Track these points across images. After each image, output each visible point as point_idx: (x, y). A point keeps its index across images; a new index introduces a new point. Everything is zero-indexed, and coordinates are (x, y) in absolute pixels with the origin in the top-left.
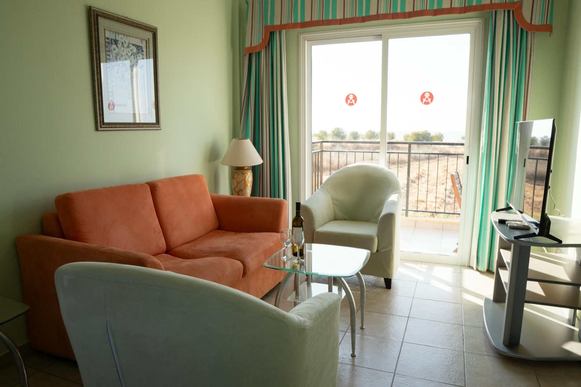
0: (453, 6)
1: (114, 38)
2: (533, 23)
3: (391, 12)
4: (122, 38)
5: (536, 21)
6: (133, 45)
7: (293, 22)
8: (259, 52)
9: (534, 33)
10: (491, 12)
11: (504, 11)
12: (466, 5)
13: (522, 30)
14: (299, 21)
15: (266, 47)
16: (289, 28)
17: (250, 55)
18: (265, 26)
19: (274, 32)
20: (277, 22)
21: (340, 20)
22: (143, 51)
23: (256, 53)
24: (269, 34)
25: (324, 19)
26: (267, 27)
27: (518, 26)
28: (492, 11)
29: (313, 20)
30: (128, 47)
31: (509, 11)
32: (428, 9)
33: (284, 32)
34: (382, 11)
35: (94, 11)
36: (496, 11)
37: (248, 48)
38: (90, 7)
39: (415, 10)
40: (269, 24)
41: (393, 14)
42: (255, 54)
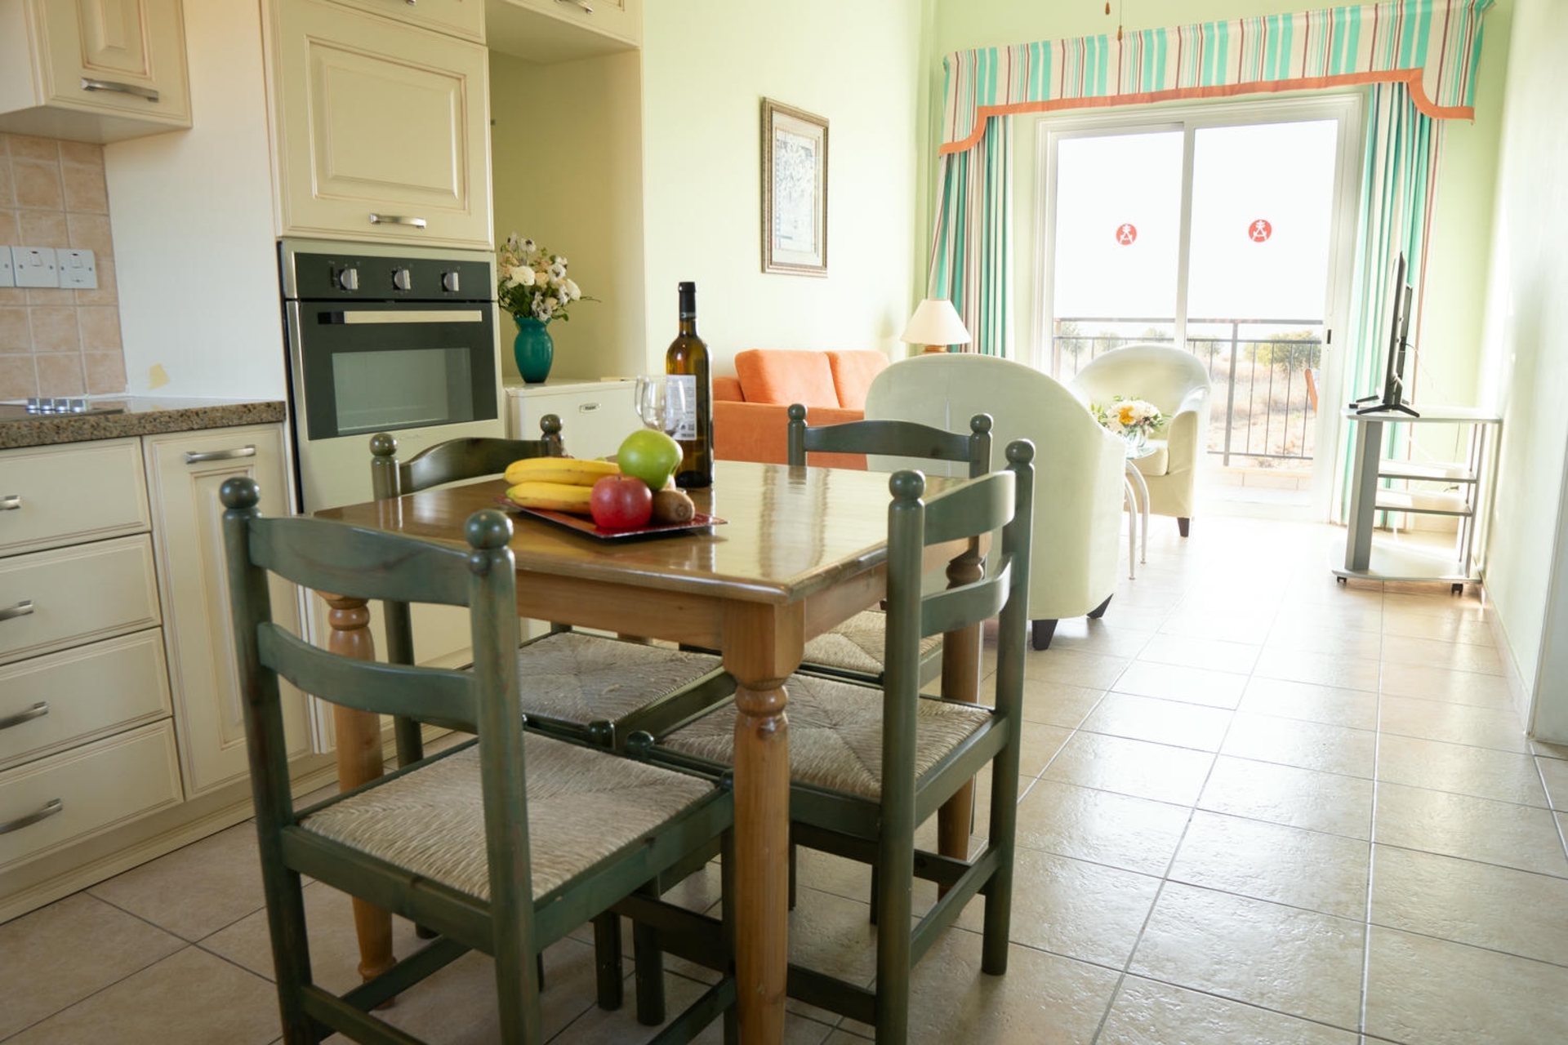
0: (1306, 76)
1: (783, 139)
2: (1440, 104)
3: (1201, 85)
4: (791, 139)
5: (1446, 101)
6: (803, 148)
7: (1028, 100)
8: (966, 152)
9: (1443, 121)
10: (1371, 87)
11: (1393, 84)
12: (1329, 74)
13: (1422, 115)
14: (1040, 99)
15: (978, 144)
16: (1021, 111)
17: (950, 157)
18: (978, 108)
19: (993, 118)
20: (1000, 101)
21: (1112, 98)
22: (811, 156)
23: (960, 154)
24: (986, 120)
25: (1083, 96)
26: (981, 109)
27: (1415, 110)
28: (1373, 85)
29: (1064, 97)
30: (797, 151)
31: (1401, 85)
32: (1264, 79)
33: (1011, 117)
34: (1185, 83)
35: (769, 103)
36: (1379, 85)
37: (946, 144)
38: (764, 98)
39: (1242, 82)
40: (986, 103)
41: (1204, 89)
42: (958, 155)
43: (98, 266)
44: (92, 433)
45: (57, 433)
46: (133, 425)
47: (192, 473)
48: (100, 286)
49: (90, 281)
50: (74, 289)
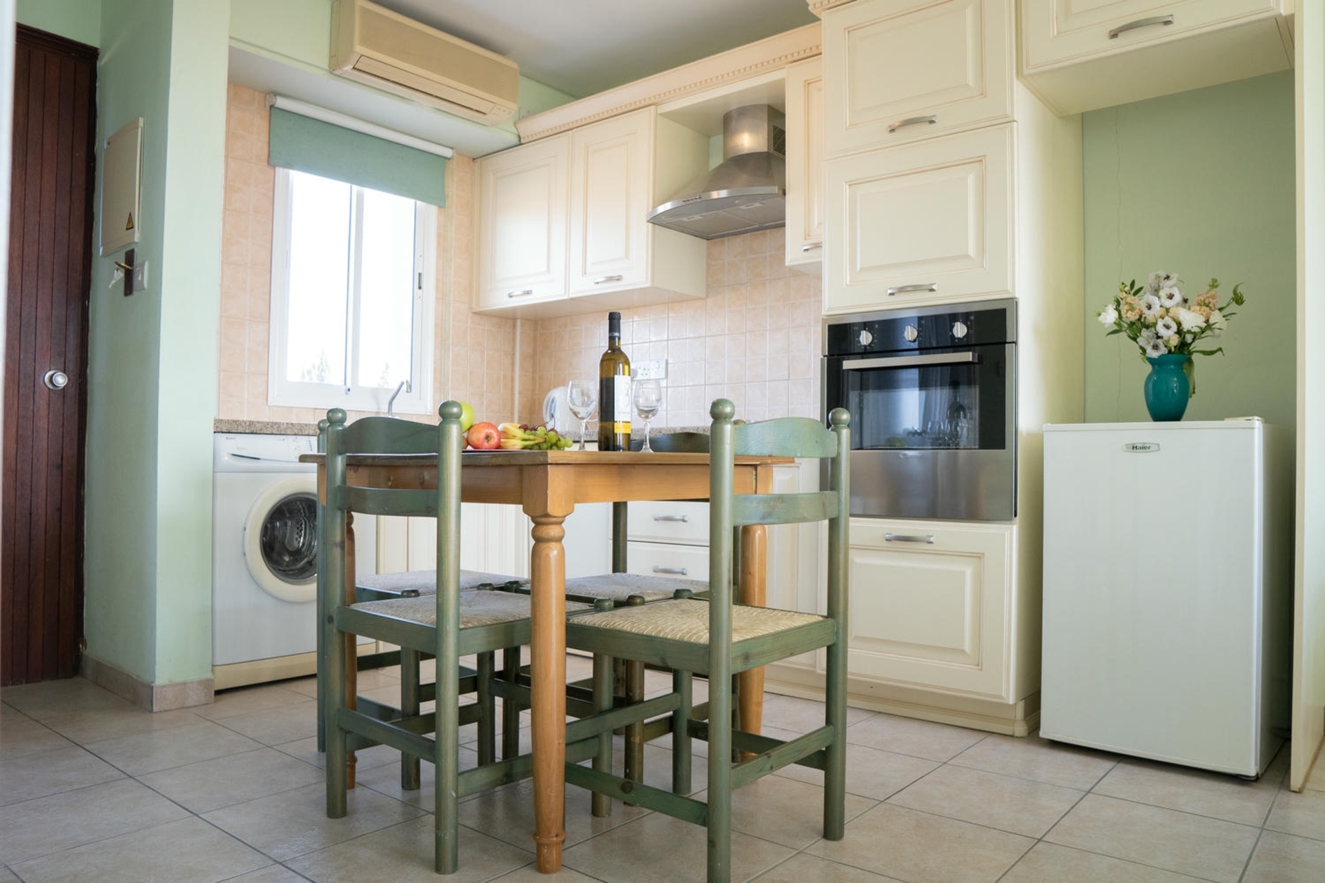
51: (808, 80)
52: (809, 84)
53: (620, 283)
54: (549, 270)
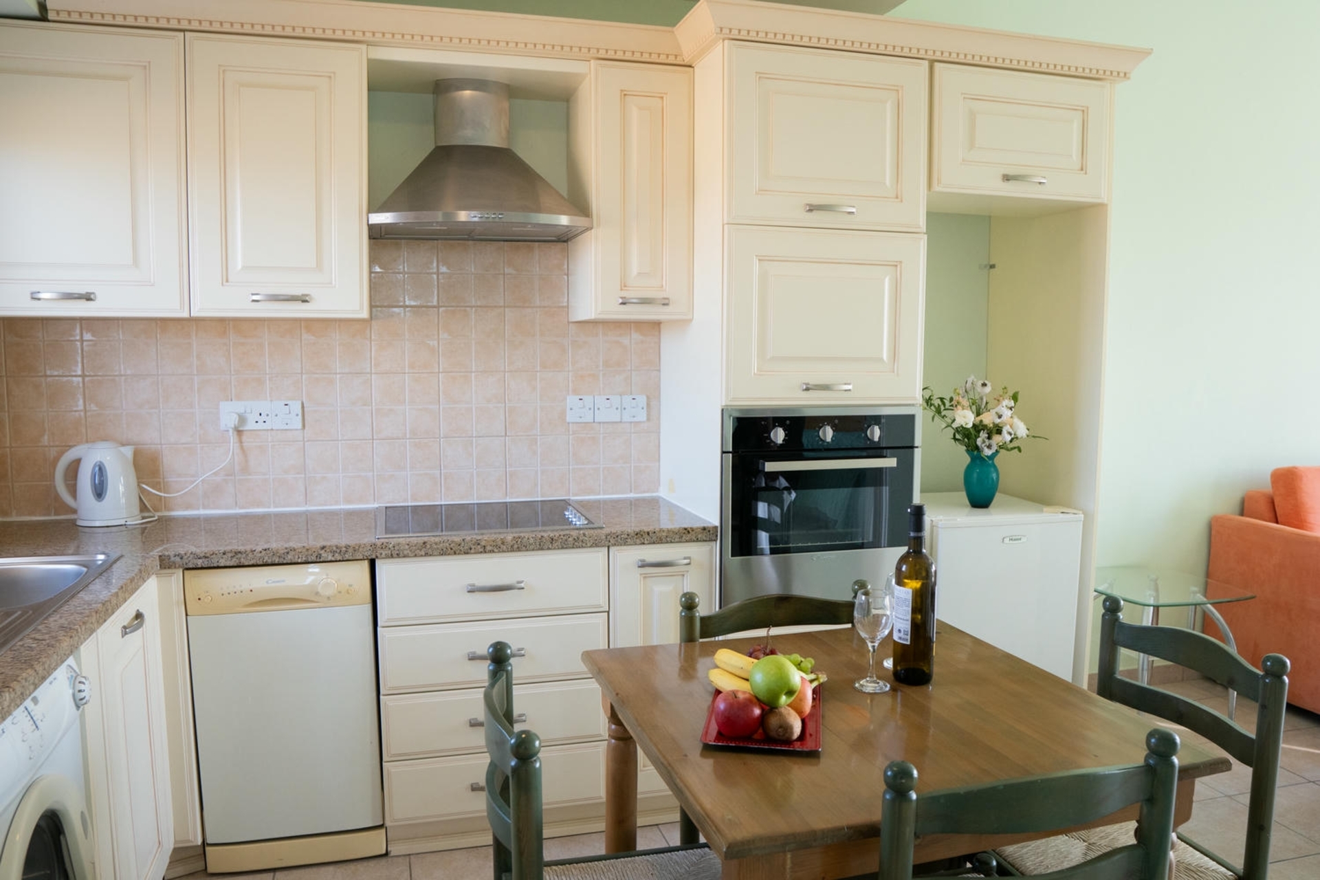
43: (648, 405)
44: (574, 544)
45: (551, 543)
46: (602, 540)
47: (641, 574)
48: (648, 419)
49: (642, 416)
50: (631, 422)
51: (625, 91)
52: (625, 95)
53: (305, 306)
54: (136, 262)
